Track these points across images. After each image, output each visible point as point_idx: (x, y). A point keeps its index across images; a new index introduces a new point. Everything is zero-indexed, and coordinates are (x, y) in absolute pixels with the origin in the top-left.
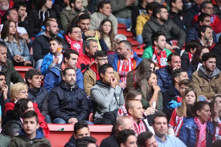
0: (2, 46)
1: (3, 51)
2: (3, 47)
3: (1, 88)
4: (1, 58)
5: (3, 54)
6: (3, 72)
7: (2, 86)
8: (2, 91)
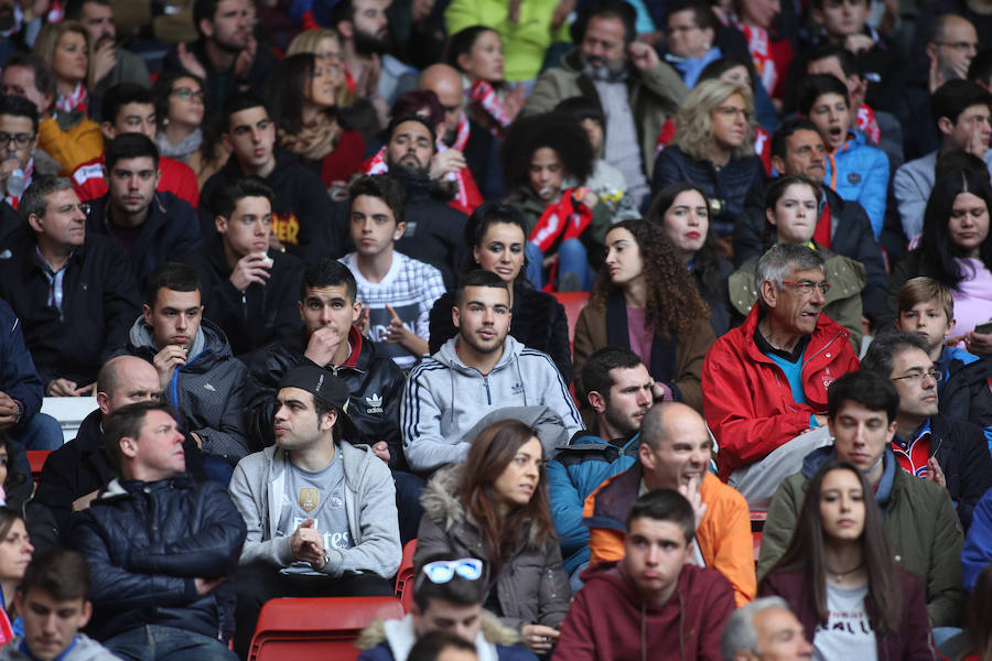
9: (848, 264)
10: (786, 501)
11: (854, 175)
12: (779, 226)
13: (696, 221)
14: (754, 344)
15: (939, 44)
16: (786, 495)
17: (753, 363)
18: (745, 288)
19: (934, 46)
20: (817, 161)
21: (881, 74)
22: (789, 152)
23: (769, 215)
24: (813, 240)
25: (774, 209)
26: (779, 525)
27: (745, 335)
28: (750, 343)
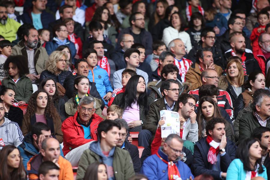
0: (266, 96)
1: (268, 102)
2: (268, 97)
3: (267, 147)
4: (266, 110)
5: (268, 105)
6: (268, 127)
7: (268, 145)
8: (268, 151)
9: (97, 100)
10: (85, 157)
11: (100, 76)
12: (79, 89)
13: (52, 88)
14: (76, 121)
15: (123, 42)
16: (85, 155)
17: (76, 126)
18: (70, 107)
19: (122, 42)
20: (86, 71)
21: (107, 49)
22: (79, 67)
23: (76, 86)
24: (87, 93)
25: (77, 85)
26: (83, 163)
27: (74, 119)
28: (75, 121)
